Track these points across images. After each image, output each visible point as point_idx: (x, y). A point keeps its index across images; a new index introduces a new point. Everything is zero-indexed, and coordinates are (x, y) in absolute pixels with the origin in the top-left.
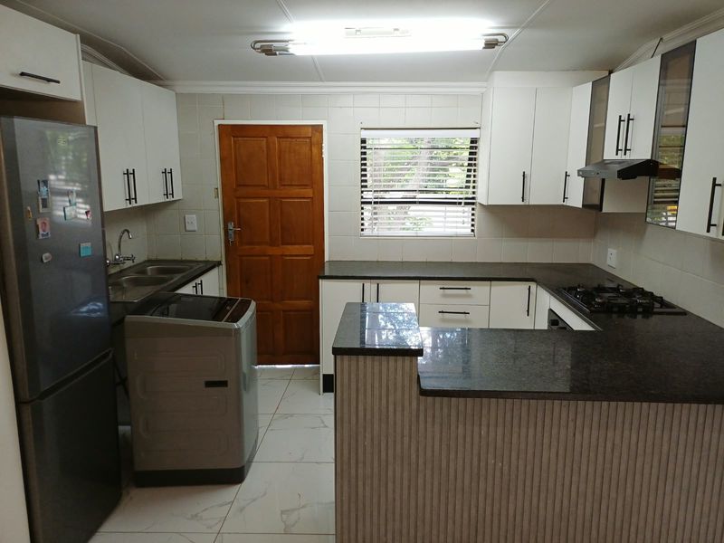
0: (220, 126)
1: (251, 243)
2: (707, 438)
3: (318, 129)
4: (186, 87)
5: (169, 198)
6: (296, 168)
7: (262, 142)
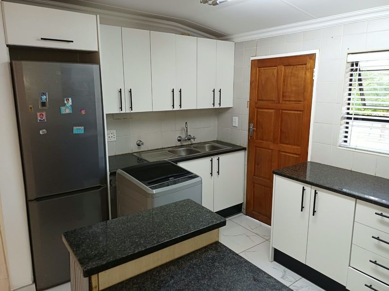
1: (262, 139)
4: (238, 38)
5: (217, 106)
6: (294, 88)
7: (275, 70)
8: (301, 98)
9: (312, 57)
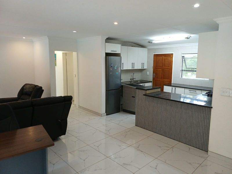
0: (154, 54)
1: (158, 78)
2: (188, 111)
3: (171, 55)
4: (149, 47)
5: (143, 68)
6: (167, 63)
7: (161, 57)
8: (169, 66)
9: (172, 54)
